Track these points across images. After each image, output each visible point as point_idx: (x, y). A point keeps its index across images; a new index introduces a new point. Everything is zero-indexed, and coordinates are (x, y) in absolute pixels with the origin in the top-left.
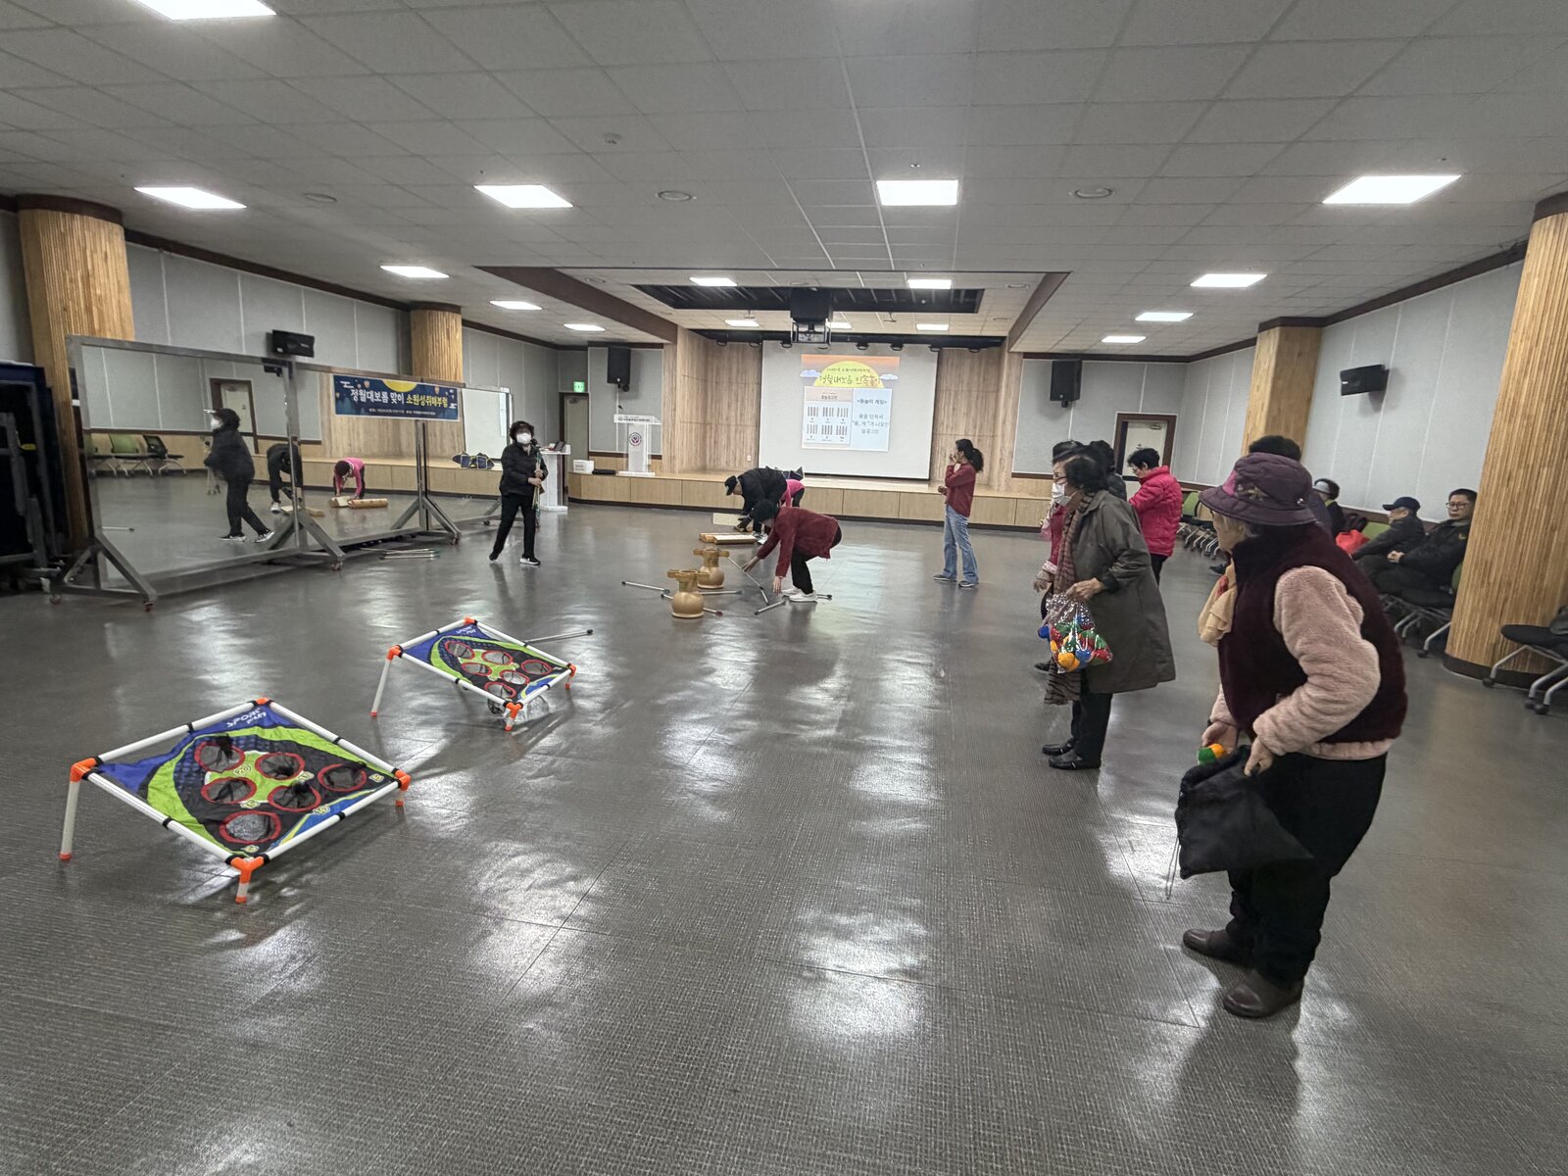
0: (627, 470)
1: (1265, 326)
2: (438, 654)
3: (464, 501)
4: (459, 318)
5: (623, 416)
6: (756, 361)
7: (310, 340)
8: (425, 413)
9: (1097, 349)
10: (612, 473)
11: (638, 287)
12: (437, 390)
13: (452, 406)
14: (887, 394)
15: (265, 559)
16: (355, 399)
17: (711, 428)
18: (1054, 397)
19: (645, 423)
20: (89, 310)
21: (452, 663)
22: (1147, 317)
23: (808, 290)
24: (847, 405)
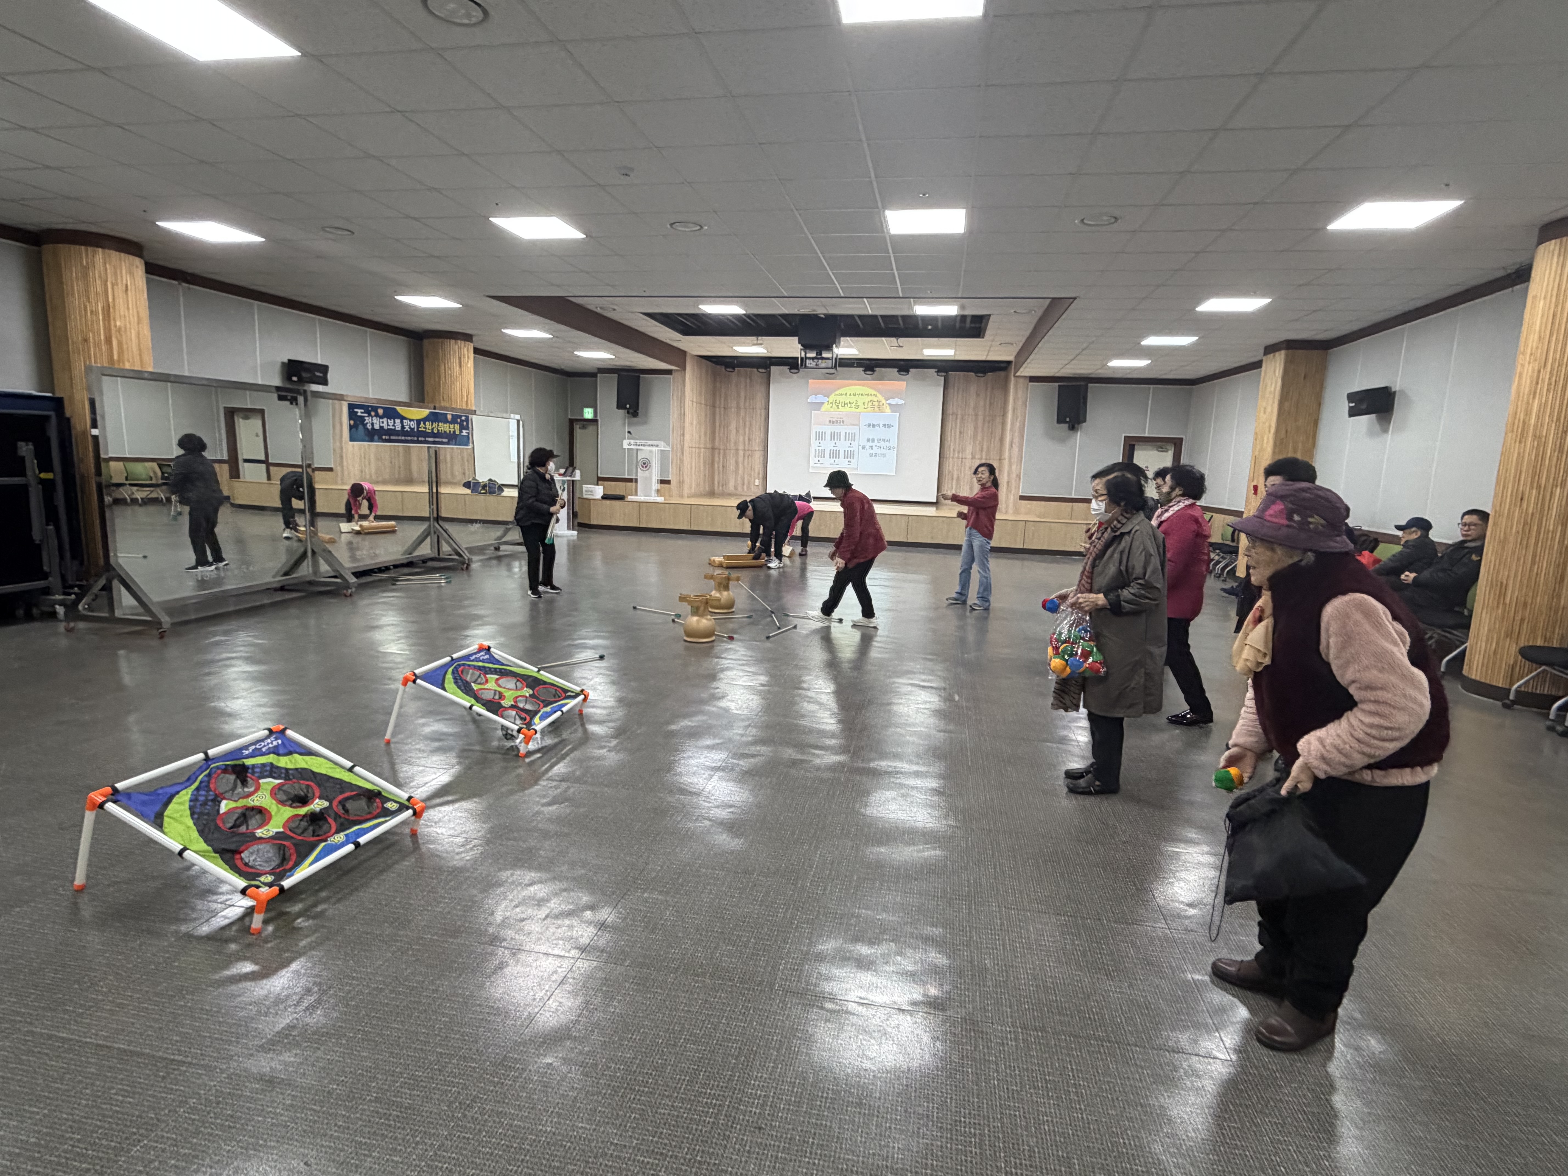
0: (636, 495)
1: (1270, 349)
2: (452, 680)
3: (477, 526)
4: (471, 346)
5: (632, 442)
6: (763, 389)
7: (324, 369)
8: (437, 440)
9: (1103, 373)
10: (621, 498)
11: (650, 315)
12: (449, 417)
13: (464, 433)
14: (894, 418)
15: (278, 585)
16: (369, 427)
17: (719, 453)
18: (1060, 421)
19: (654, 449)
20: (109, 341)
21: (466, 689)
22: (1152, 341)
23: (816, 316)
24: (855, 429)
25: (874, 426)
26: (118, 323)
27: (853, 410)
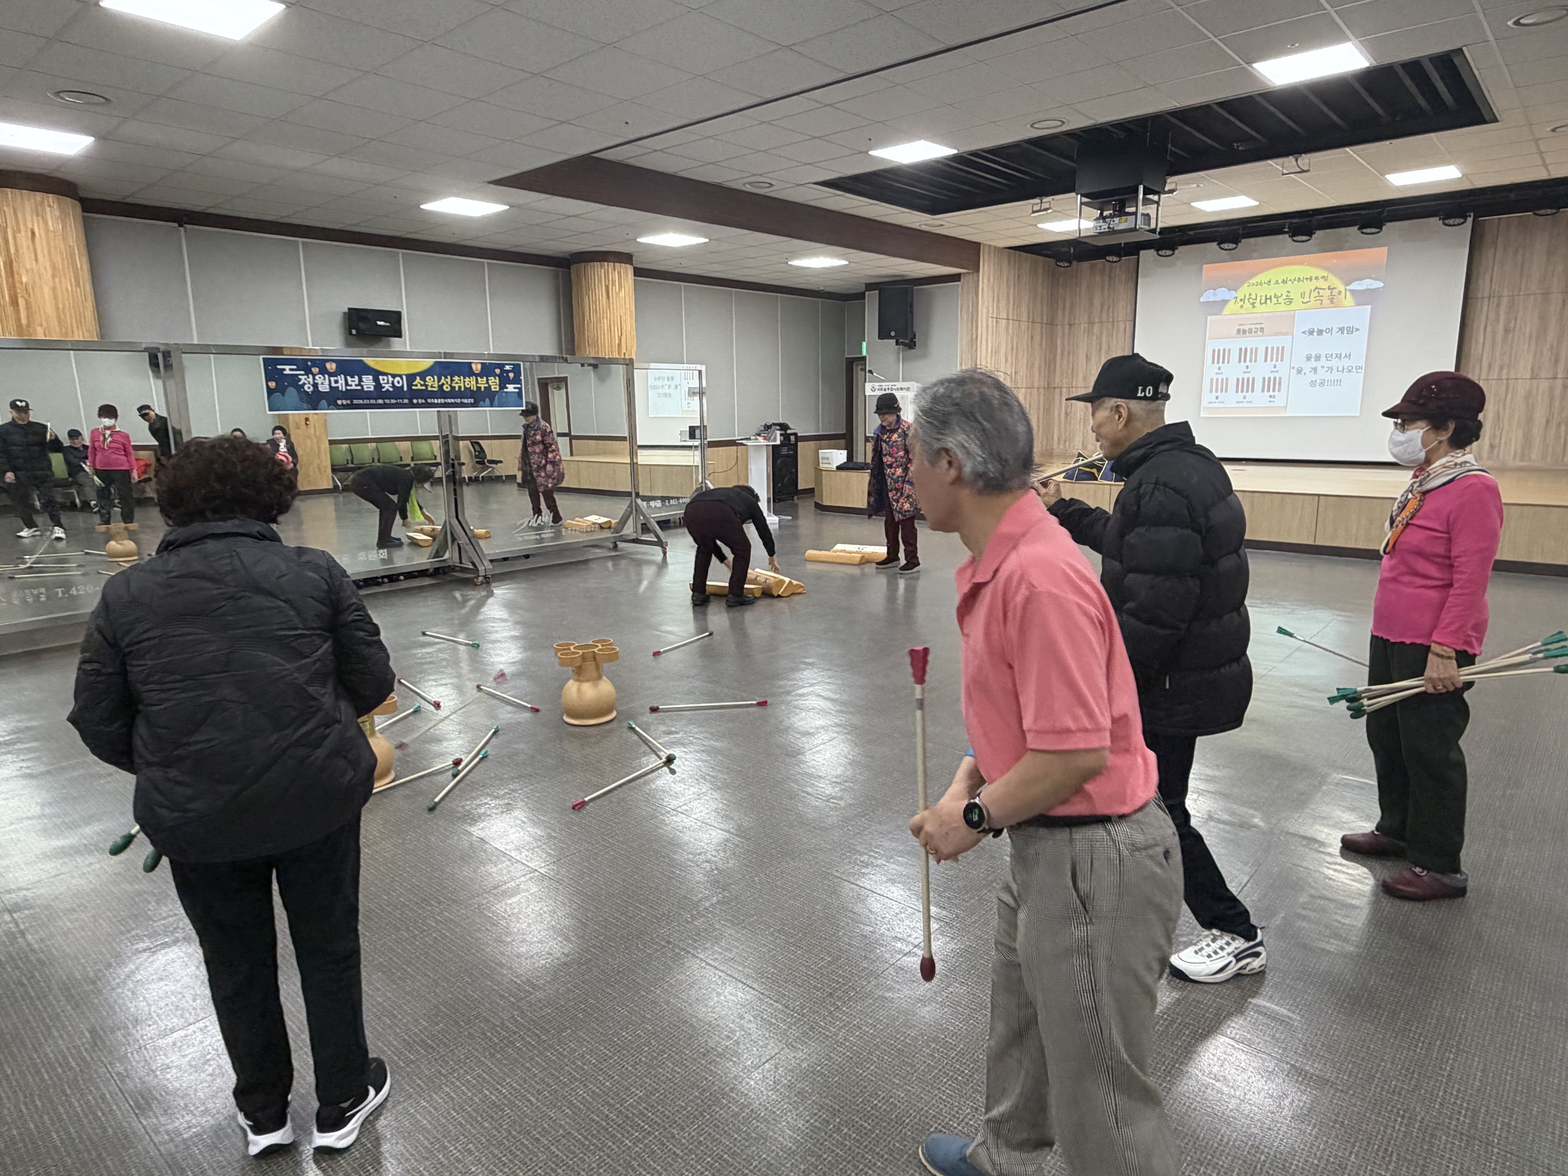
4: (629, 269)
5: (876, 384)
7: (395, 318)
12: (477, 368)
13: (511, 388)
19: (905, 393)
24: (1284, 341)
25: (1320, 332)
26: (24, 280)
27: (1283, 307)
